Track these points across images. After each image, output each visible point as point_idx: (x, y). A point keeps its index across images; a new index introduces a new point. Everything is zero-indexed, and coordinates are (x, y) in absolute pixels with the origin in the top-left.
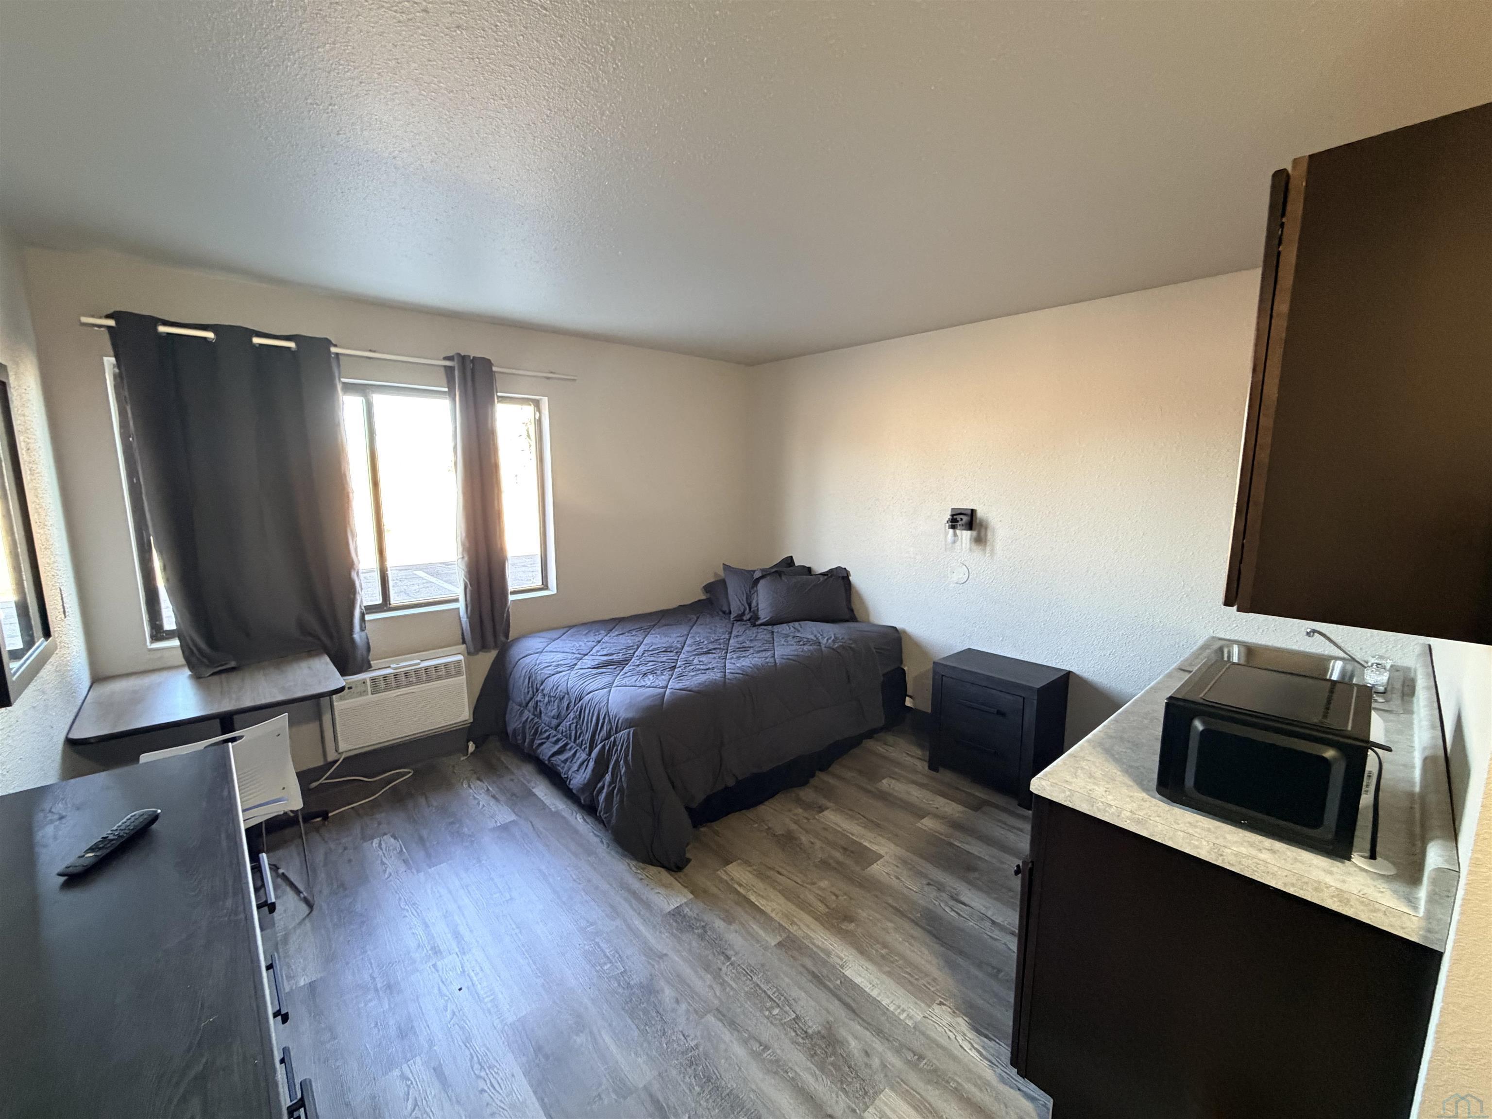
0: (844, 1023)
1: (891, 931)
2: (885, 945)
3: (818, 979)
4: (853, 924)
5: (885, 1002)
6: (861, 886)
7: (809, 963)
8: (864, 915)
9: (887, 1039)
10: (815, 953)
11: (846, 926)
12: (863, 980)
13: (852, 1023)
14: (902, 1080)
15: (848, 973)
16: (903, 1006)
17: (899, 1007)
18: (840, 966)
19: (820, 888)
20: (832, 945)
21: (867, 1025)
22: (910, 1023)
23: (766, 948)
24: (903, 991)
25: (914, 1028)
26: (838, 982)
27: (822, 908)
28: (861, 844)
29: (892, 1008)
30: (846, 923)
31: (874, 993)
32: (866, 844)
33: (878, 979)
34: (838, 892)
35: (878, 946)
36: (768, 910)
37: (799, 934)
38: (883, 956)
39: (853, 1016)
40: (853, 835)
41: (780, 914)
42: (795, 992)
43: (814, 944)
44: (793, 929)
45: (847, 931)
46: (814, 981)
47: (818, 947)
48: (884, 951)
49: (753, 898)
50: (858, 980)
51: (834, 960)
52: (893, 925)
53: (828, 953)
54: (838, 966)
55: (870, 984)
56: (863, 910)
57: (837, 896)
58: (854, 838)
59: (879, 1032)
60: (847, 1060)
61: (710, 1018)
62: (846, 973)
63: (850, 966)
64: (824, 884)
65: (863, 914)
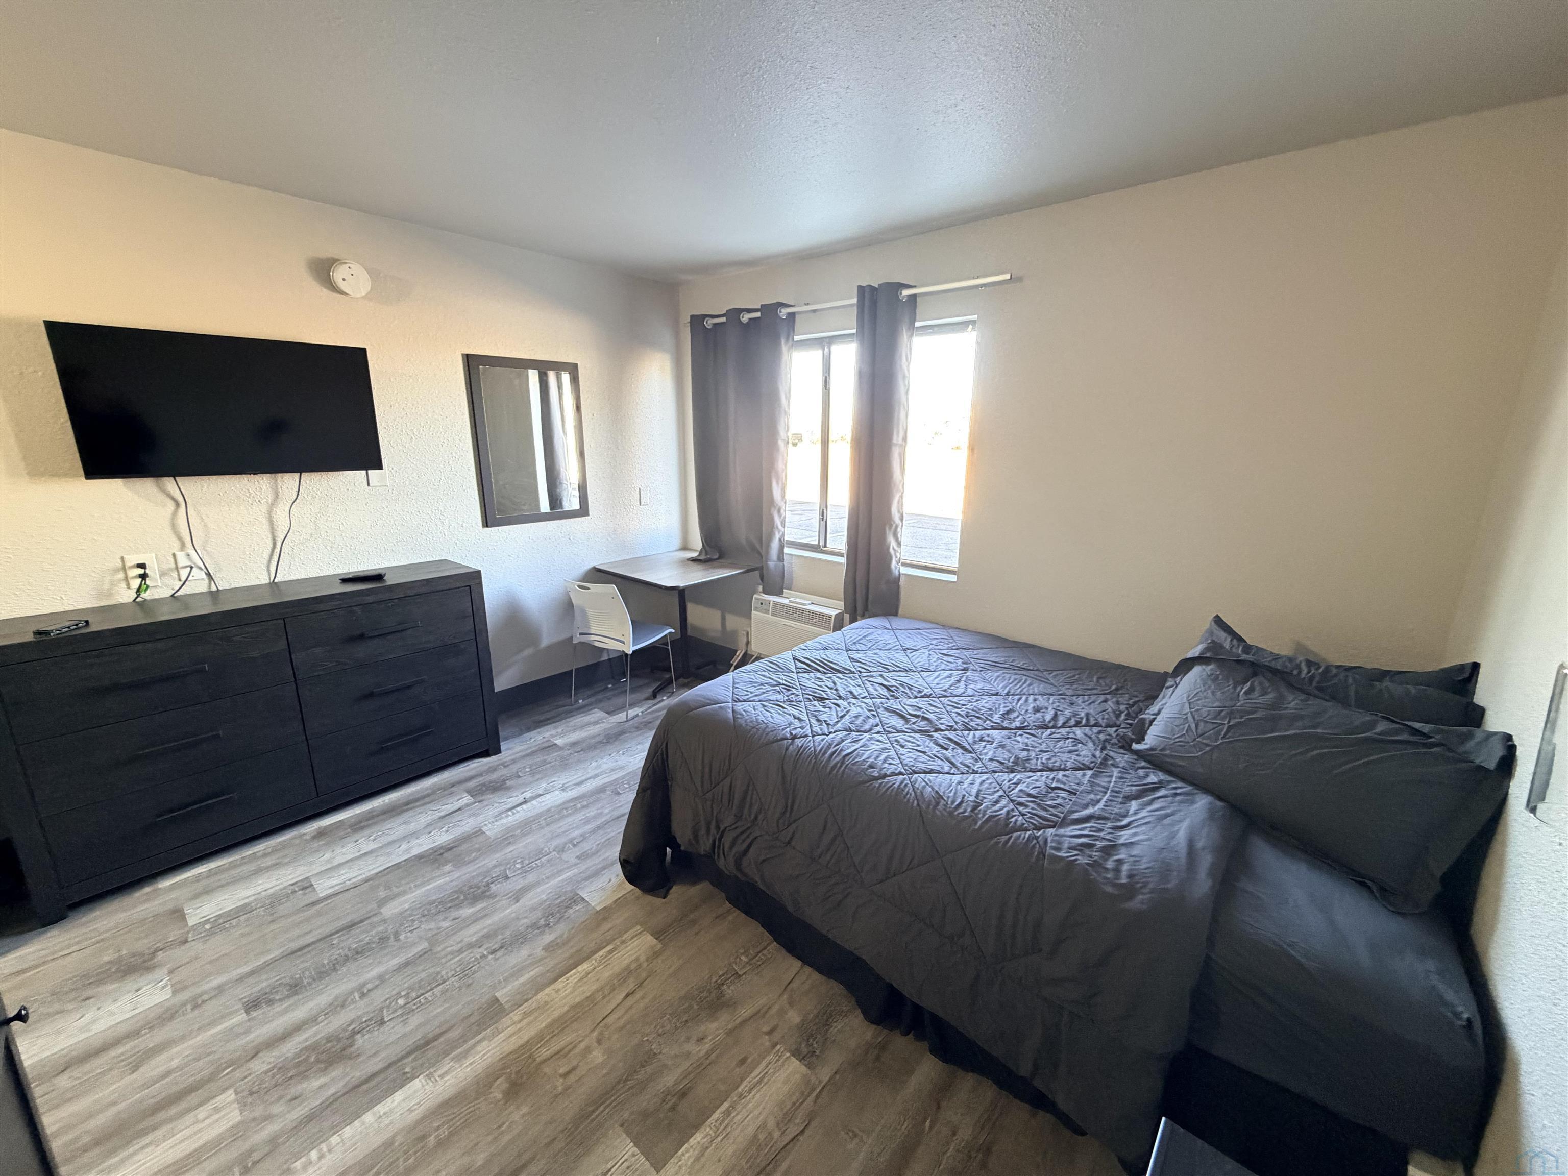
0: (347, 1074)
1: (466, 1160)
2: (442, 1144)
3: (426, 1044)
4: (499, 1096)
5: (348, 1131)
6: (583, 1116)
7: (454, 1034)
8: (516, 1117)
9: (295, 1127)
10: (465, 1042)
11: (501, 1084)
12: (396, 1103)
13: (342, 1084)
14: (237, 1138)
15: (417, 1083)
16: (328, 1156)
17: (330, 1151)
18: (431, 1073)
19: (588, 1050)
20: (471, 1064)
21: (329, 1104)
22: (298, 1164)
23: (494, 987)
24: (351, 1162)
25: (289, 1169)
26: (407, 1070)
27: (545, 1053)
28: (697, 1127)
29: (335, 1140)
30: (506, 1085)
31: (368, 1117)
32: (698, 1138)
33: (388, 1125)
34: (572, 1078)
35: (444, 1132)
36: (559, 984)
37: (506, 1021)
38: (424, 1137)
39: (350, 1086)
40: (728, 1113)
41: (547, 999)
42: (415, 1020)
43: (483, 1039)
44: (516, 1016)
45: (490, 1084)
46: (422, 1042)
47: (475, 1045)
48: (432, 1140)
49: (585, 966)
50: (399, 1096)
51: (447, 1064)
52: (480, 1163)
53: (459, 1059)
54: (432, 1070)
55: (384, 1114)
56: (523, 1116)
57: (565, 1075)
58: (716, 1115)
59: (311, 1118)
60: (303, 1075)
61: (425, 945)
62: (417, 1080)
63: (426, 1087)
64: (597, 1056)
65: (518, 1114)
